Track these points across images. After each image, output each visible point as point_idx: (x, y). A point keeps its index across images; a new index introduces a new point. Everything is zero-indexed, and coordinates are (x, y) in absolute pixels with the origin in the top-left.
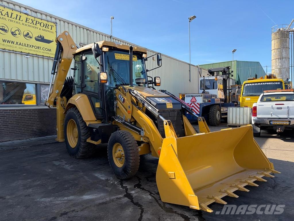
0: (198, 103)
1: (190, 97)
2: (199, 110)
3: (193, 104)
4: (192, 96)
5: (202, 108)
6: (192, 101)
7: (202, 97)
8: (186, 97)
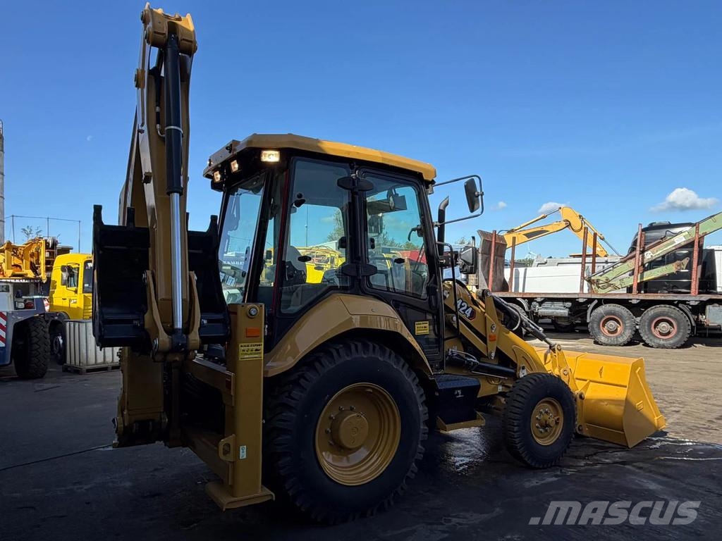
2: (3, 334)
5: (11, 328)
7: (10, 293)
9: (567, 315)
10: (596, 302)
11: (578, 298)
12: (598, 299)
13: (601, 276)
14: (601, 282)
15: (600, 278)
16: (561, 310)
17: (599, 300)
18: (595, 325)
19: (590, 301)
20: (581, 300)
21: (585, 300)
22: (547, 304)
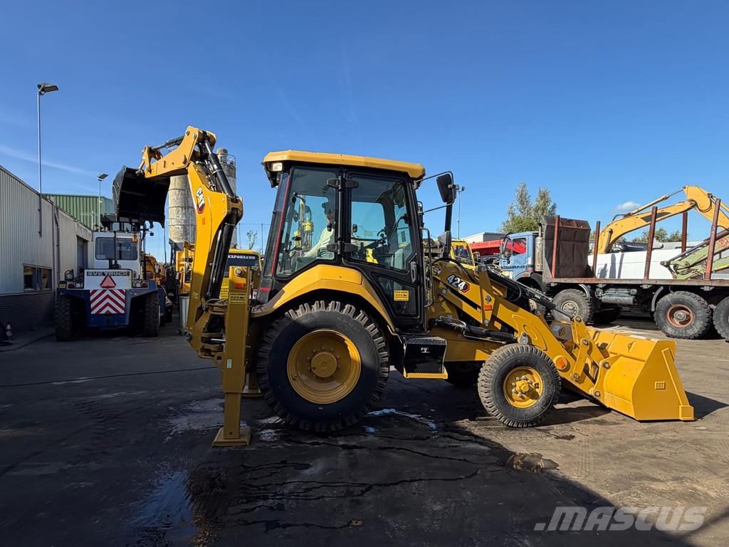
0: (121, 291)
1: (97, 275)
2: (123, 305)
3: (108, 292)
4: (104, 274)
5: (129, 300)
6: (105, 284)
7: (130, 276)
8: (88, 275)
9: (631, 302)
10: (662, 288)
11: (642, 285)
12: (663, 285)
13: (680, 260)
14: (679, 267)
15: (678, 263)
16: (625, 298)
17: (666, 287)
18: (661, 315)
19: (655, 287)
20: (645, 287)
21: (649, 286)
22: (611, 291)
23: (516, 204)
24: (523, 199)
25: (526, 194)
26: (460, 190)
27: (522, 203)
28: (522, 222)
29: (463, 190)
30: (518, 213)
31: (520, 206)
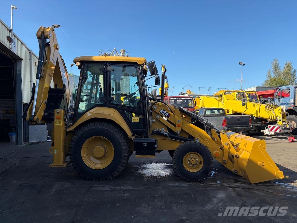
23: (272, 70)
24: (277, 68)
25: (278, 65)
26: (243, 65)
27: (276, 70)
28: (276, 80)
29: (244, 64)
30: (273, 76)
31: (274, 72)
